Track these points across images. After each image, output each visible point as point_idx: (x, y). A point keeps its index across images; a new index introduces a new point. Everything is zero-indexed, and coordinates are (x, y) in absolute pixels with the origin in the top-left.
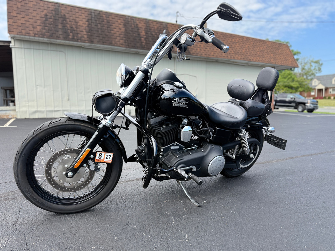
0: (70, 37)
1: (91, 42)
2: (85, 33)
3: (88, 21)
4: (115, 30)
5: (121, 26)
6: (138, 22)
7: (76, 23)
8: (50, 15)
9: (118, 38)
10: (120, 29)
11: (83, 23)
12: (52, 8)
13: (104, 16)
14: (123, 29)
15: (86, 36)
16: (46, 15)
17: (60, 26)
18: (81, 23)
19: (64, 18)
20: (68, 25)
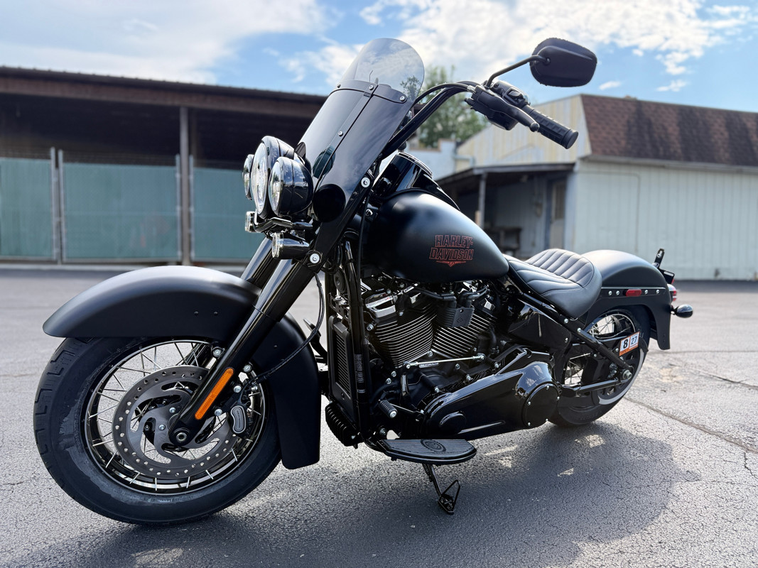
0: (661, 153)
1: (688, 159)
2: (679, 145)
3: (679, 125)
4: (716, 136)
5: (723, 129)
6: (744, 120)
7: (665, 128)
8: (632, 121)
9: (722, 150)
10: (722, 134)
11: (673, 130)
12: (633, 109)
13: (698, 114)
14: (726, 134)
15: (679, 151)
16: (628, 122)
17: (647, 137)
18: (670, 130)
19: (650, 124)
20: (656, 135)
